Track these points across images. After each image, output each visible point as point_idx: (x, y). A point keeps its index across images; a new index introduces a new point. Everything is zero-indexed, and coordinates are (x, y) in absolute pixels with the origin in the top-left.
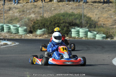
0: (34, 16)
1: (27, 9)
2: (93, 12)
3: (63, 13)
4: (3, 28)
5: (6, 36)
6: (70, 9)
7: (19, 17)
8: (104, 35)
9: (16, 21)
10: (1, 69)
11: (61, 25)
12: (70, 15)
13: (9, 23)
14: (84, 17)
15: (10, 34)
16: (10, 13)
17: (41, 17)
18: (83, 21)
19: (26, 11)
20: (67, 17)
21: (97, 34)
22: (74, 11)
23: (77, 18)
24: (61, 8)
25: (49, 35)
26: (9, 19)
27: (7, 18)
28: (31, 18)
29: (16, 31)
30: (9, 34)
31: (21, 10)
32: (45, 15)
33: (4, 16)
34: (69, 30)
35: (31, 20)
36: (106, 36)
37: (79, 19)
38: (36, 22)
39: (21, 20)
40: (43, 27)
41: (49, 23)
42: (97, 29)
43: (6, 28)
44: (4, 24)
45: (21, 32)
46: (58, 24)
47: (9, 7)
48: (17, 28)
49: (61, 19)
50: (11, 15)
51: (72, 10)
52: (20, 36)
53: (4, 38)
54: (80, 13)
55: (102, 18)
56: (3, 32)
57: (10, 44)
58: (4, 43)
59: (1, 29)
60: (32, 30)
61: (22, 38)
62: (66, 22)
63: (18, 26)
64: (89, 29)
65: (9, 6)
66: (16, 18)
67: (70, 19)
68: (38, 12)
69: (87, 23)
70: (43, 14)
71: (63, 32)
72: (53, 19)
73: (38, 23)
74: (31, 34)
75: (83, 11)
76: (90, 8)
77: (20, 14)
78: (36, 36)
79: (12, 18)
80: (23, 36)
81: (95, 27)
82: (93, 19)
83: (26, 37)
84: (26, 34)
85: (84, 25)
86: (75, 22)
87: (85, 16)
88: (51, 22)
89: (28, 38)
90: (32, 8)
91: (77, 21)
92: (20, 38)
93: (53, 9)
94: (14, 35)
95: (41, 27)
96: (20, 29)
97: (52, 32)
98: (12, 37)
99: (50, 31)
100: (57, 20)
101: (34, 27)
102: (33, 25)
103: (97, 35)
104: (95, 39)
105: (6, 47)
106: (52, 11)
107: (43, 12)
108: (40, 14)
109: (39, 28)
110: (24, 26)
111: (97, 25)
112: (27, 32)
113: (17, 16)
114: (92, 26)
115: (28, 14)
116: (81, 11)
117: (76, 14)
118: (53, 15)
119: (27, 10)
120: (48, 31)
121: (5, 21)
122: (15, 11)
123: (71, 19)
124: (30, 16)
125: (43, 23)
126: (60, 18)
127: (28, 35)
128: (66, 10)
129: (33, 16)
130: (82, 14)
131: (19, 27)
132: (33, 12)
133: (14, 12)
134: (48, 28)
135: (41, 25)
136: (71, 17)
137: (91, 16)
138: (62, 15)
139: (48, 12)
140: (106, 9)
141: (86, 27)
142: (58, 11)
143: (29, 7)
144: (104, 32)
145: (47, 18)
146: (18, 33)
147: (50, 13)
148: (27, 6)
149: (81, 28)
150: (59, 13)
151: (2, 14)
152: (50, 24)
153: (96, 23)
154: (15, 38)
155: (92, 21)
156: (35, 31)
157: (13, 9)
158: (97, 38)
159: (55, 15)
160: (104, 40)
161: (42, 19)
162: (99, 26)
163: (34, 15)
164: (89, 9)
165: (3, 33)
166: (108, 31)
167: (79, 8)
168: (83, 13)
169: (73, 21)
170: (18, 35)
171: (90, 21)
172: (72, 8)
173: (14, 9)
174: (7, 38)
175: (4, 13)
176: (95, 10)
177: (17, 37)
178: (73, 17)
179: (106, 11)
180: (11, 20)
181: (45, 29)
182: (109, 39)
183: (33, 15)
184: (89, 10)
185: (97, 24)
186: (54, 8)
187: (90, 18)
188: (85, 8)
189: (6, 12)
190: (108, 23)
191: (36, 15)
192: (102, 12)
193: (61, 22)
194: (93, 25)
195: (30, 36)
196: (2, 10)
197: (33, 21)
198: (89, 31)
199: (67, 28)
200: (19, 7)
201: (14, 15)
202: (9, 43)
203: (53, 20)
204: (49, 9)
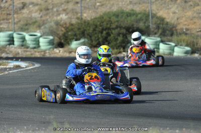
0: (66, 17)
1: (54, 5)
2: (168, 9)
3: (115, 12)
4: (12, 39)
5: (19, 53)
6: (128, 5)
7: (39, 19)
8: (188, 49)
9: (35, 26)
10: (10, 109)
11: (113, 31)
12: (129, 15)
13: (22, 29)
14: (152, 17)
15: (25, 49)
16: (24, 13)
17: (78, 18)
18: (151, 24)
19: (52, 9)
20: (124, 18)
21: (176, 46)
22: (135, 7)
23: (141, 19)
24: (112, 2)
25: (93, 49)
26: (22, 23)
27: (20, 21)
28: (61, 21)
29: (34, 44)
30: (23, 49)
31: (43, 7)
32: (85, 15)
33: (14, 19)
34: (127, 40)
35: (60, 25)
36: (192, 49)
37: (144, 20)
38: (70, 28)
39: (43, 25)
40: (81, 35)
41: (91, 29)
42: (175, 38)
43: (17, 38)
44: (15, 32)
45: (44, 46)
46: (107, 31)
47: (23, 3)
48: (36, 38)
49: (113, 22)
50: (26, 16)
51: (131, 5)
52: (42, 52)
53: (15, 56)
54: (145, 11)
55: (184, 19)
56: (12, 46)
57: (24, 66)
58: (14, 65)
59: (9, 41)
60: (62, 41)
61: (46, 56)
62: (121, 27)
63: (39, 34)
64: (161, 38)
65: (22, 1)
66: (34, 21)
67: (127, 21)
68: (73, 10)
69: (158, 28)
70: (81, 13)
71: (117, 44)
72: (98, 21)
73: (72, 30)
74: (61, 49)
75: (151, 8)
76: (163, 2)
77: (41, 14)
78: (70, 52)
79: (28, 22)
80: (47, 51)
81: (172, 35)
82: (168, 21)
83: (53, 54)
84: (52, 49)
85: (153, 31)
86: (138, 26)
87: (154, 16)
88: (96, 26)
89: (55, 55)
90: (62, 4)
91: (141, 25)
92: (41, 56)
93: (98, 4)
94: (32, 50)
95: (78, 37)
96: (41, 40)
97: (97, 44)
98: (28, 54)
99: (94, 42)
100: (105, 23)
101: (66, 37)
102: (65, 33)
103: (176, 49)
104: (172, 55)
105: (17, 72)
106: (97, 9)
107: (81, 10)
108: (77, 13)
109: (75, 38)
110: (48, 35)
111: (175, 32)
112: (54, 46)
113: (35, 18)
114: (168, 32)
115: (55, 14)
116: (148, 7)
117: (138, 12)
118: (98, 16)
119: (53, 7)
120: (90, 42)
121: (16, 27)
122: (32, 9)
123: (129, 21)
124: (59, 18)
125: (82, 30)
126: (112, 19)
127: (55, 50)
128: (121, 6)
129: (63, 17)
130: (149, 13)
131: (41, 36)
132: (64, 10)
133: (31, 12)
134: (91, 37)
135: (78, 33)
136: (129, 18)
137: (165, 16)
138: (114, 15)
139: (89, 10)
140: (191, 3)
141: (156, 35)
142: (108, 7)
143: (56, 3)
144: (187, 42)
145: (89, 21)
146: (39, 46)
147: (94, 11)
148: (52, 1)
149: (147, 37)
150: (108, 10)
151: (10, 15)
152: (94, 30)
153: (173, 27)
154: (33, 56)
155: (167, 23)
156: (69, 44)
157: (28, 6)
158: (175, 54)
159: (102, 14)
160: (189, 56)
161: (79, 22)
162: (178, 33)
163: (66, 15)
164: (161, 3)
165: (13, 48)
166: (195, 40)
167: (144, 2)
168: (151, 11)
169: (133, 25)
170: (39, 50)
171: (163, 24)
172: (131, 2)
173: (31, 6)
174: (20, 56)
175: (14, 12)
176: (171, 4)
177: (38, 55)
178: (133, 18)
179: (191, 5)
180: (26, 25)
181: (86, 40)
182: (196, 55)
183: (64, 15)
184: (161, 5)
185: (176, 30)
186: (100, 2)
187: (163, 20)
188: (153, 2)
189: (17, 11)
190: (195, 27)
191: (70, 15)
192: (184, 9)
193: (114, 26)
194: (168, 30)
195: (60, 52)
196: (10, 8)
197: (64, 26)
198: (162, 41)
199: (123, 37)
200: (39, 3)
201: (31, 16)
202: (23, 64)
203: (99, 23)
204: (91, 6)
